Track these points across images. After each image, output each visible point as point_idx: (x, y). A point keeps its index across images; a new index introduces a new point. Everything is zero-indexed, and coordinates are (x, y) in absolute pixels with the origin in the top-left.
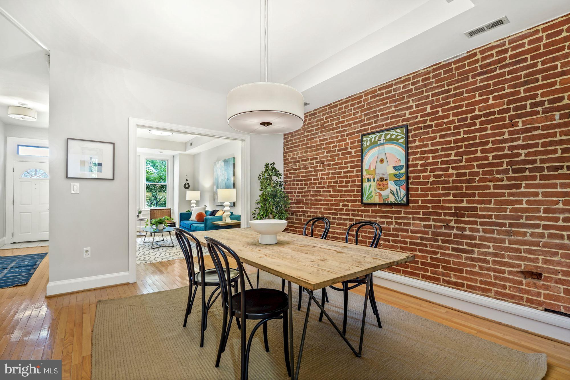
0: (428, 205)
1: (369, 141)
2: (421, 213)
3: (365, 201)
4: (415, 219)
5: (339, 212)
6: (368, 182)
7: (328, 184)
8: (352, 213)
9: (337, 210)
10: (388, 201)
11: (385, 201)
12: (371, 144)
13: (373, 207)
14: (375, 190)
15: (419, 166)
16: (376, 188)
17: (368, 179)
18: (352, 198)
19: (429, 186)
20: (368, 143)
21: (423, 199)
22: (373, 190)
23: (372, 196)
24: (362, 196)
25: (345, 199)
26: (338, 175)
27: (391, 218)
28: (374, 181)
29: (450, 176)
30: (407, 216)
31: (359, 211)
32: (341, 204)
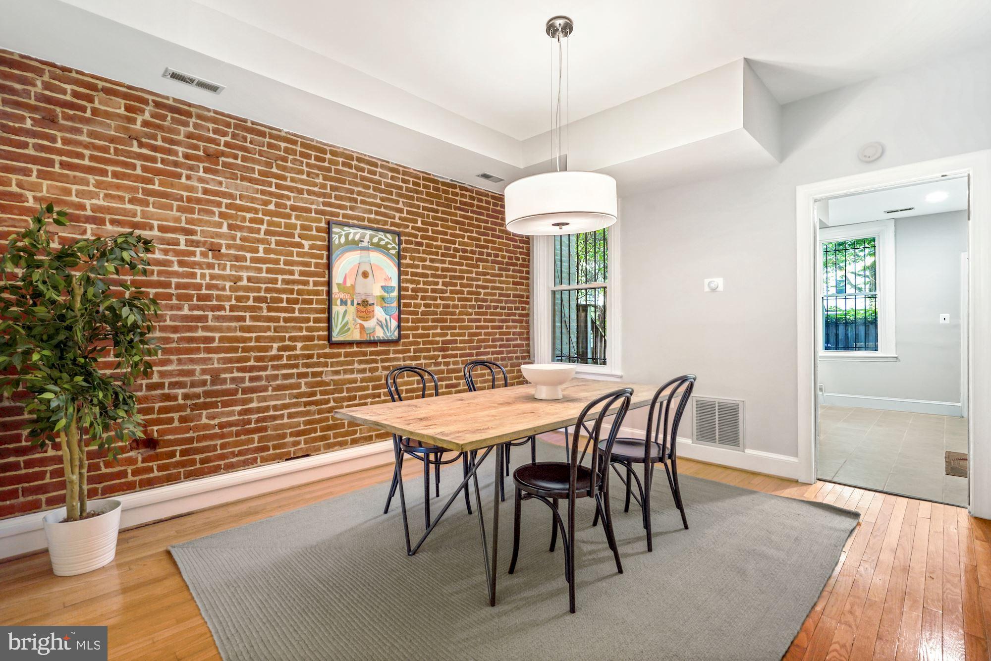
0: (419, 340)
1: (343, 237)
2: (412, 350)
3: (336, 338)
4: (406, 359)
5: (270, 363)
6: (341, 305)
7: (234, 302)
8: (305, 361)
9: (264, 359)
10: (374, 337)
11: (370, 337)
12: (347, 242)
13: (348, 347)
14: (354, 320)
15: (410, 291)
16: (355, 317)
17: (342, 300)
18: (305, 333)
19: (420, 316)
20: (343, 240)
21: (414, 332)
22: (351, 319)
23: (349, 329)
24: (329, 329)
25: (287, 335)
26: (266, 285)
27: (376, 361)
28: (352, 304)
29: (437, 306)
30: (397, 355)
31: (319, 356)
32: (275, 346)
